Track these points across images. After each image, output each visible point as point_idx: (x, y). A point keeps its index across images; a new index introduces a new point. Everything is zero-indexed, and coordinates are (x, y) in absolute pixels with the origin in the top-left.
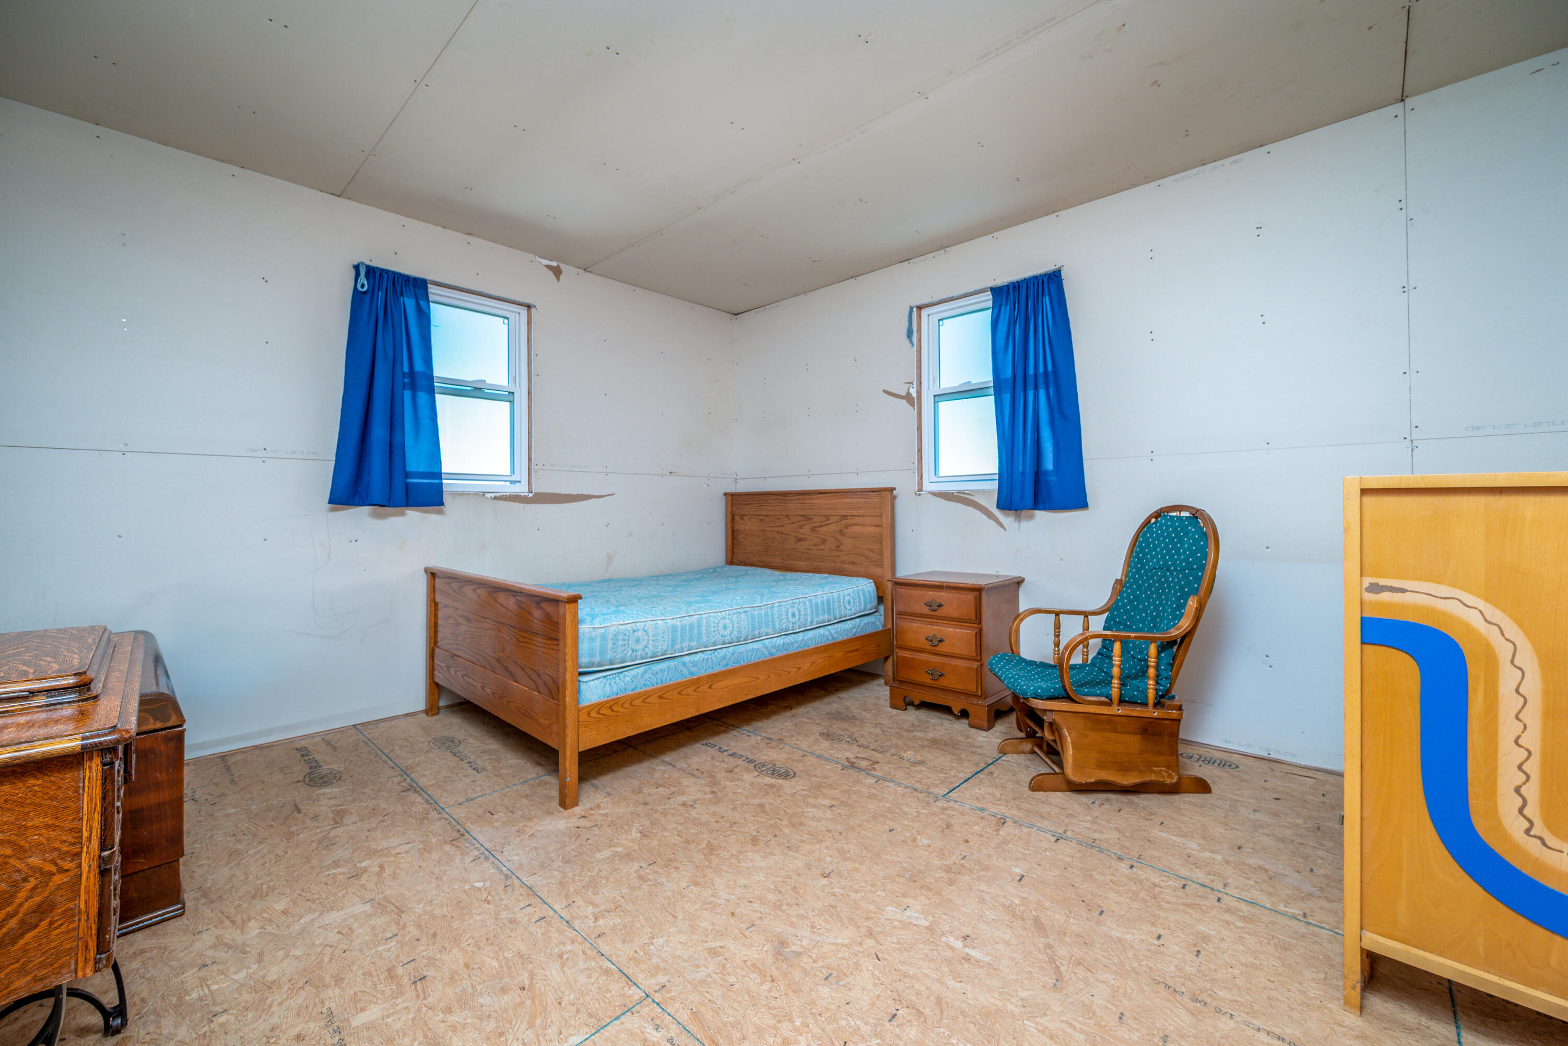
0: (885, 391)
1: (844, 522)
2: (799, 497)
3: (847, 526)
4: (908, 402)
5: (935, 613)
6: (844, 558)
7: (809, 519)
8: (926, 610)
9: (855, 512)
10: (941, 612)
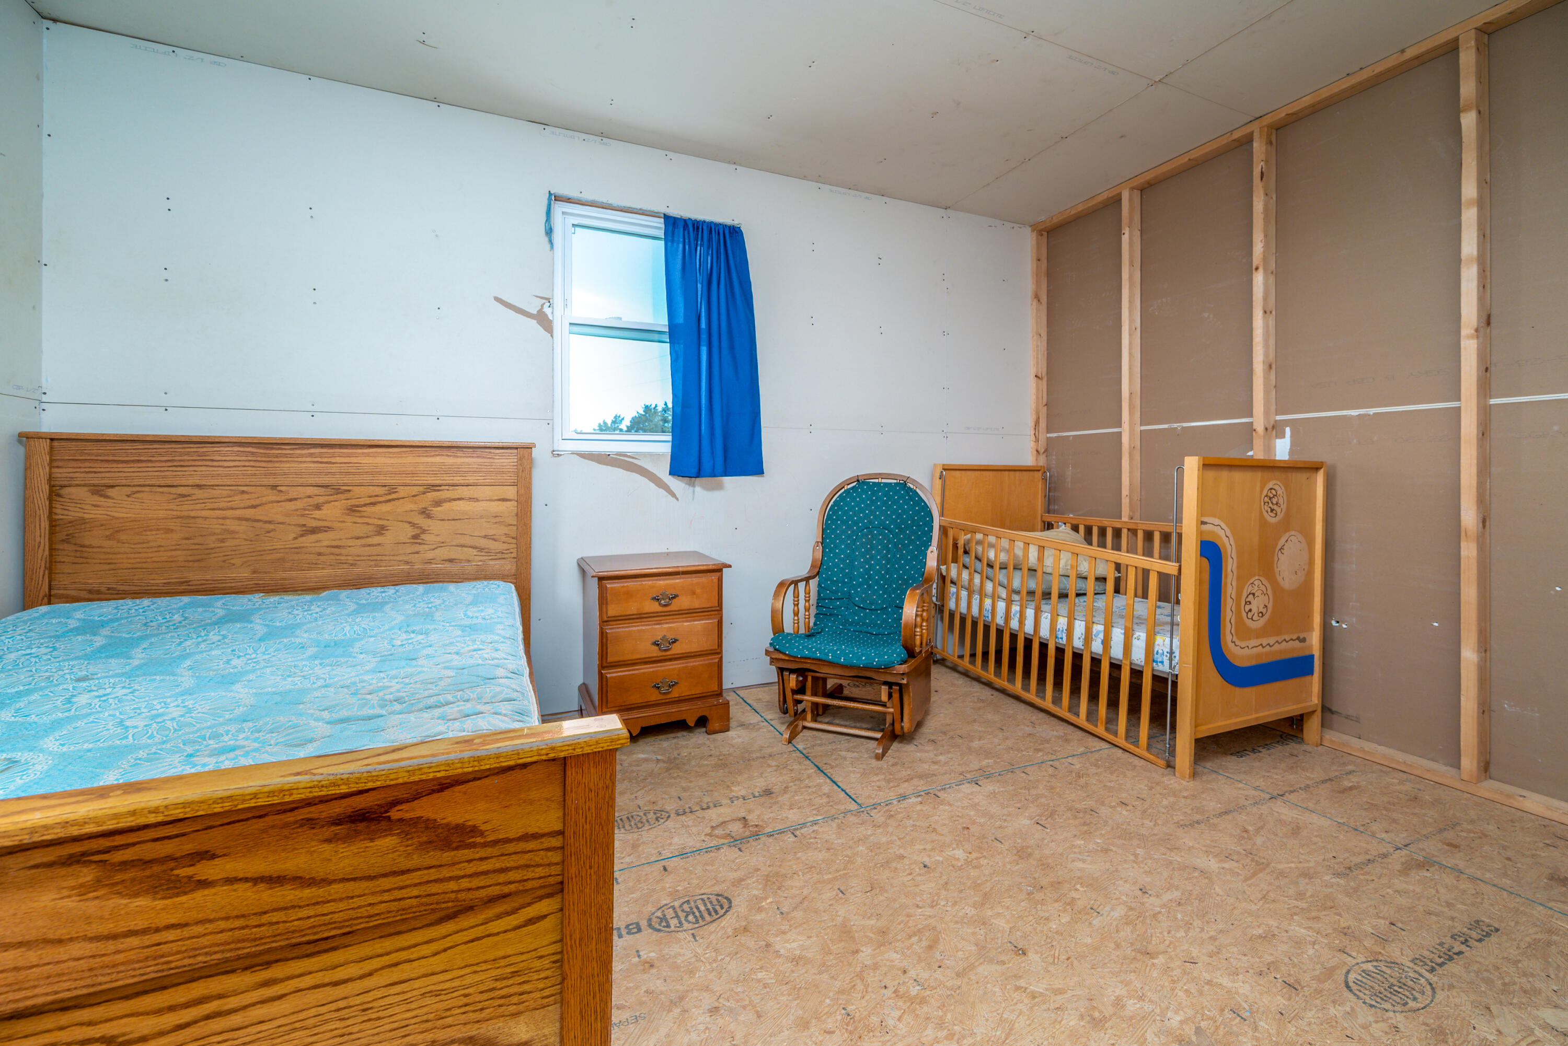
0: (497, 299)
1: (431, 495)
2: (312, 451)
3: (438, 503)
4: (540, 323)
5: (668, 609)
6: (431, 555)
7: (338, 491)
8: (655, 607)
9: (458, 479)
10: (676, 605)
